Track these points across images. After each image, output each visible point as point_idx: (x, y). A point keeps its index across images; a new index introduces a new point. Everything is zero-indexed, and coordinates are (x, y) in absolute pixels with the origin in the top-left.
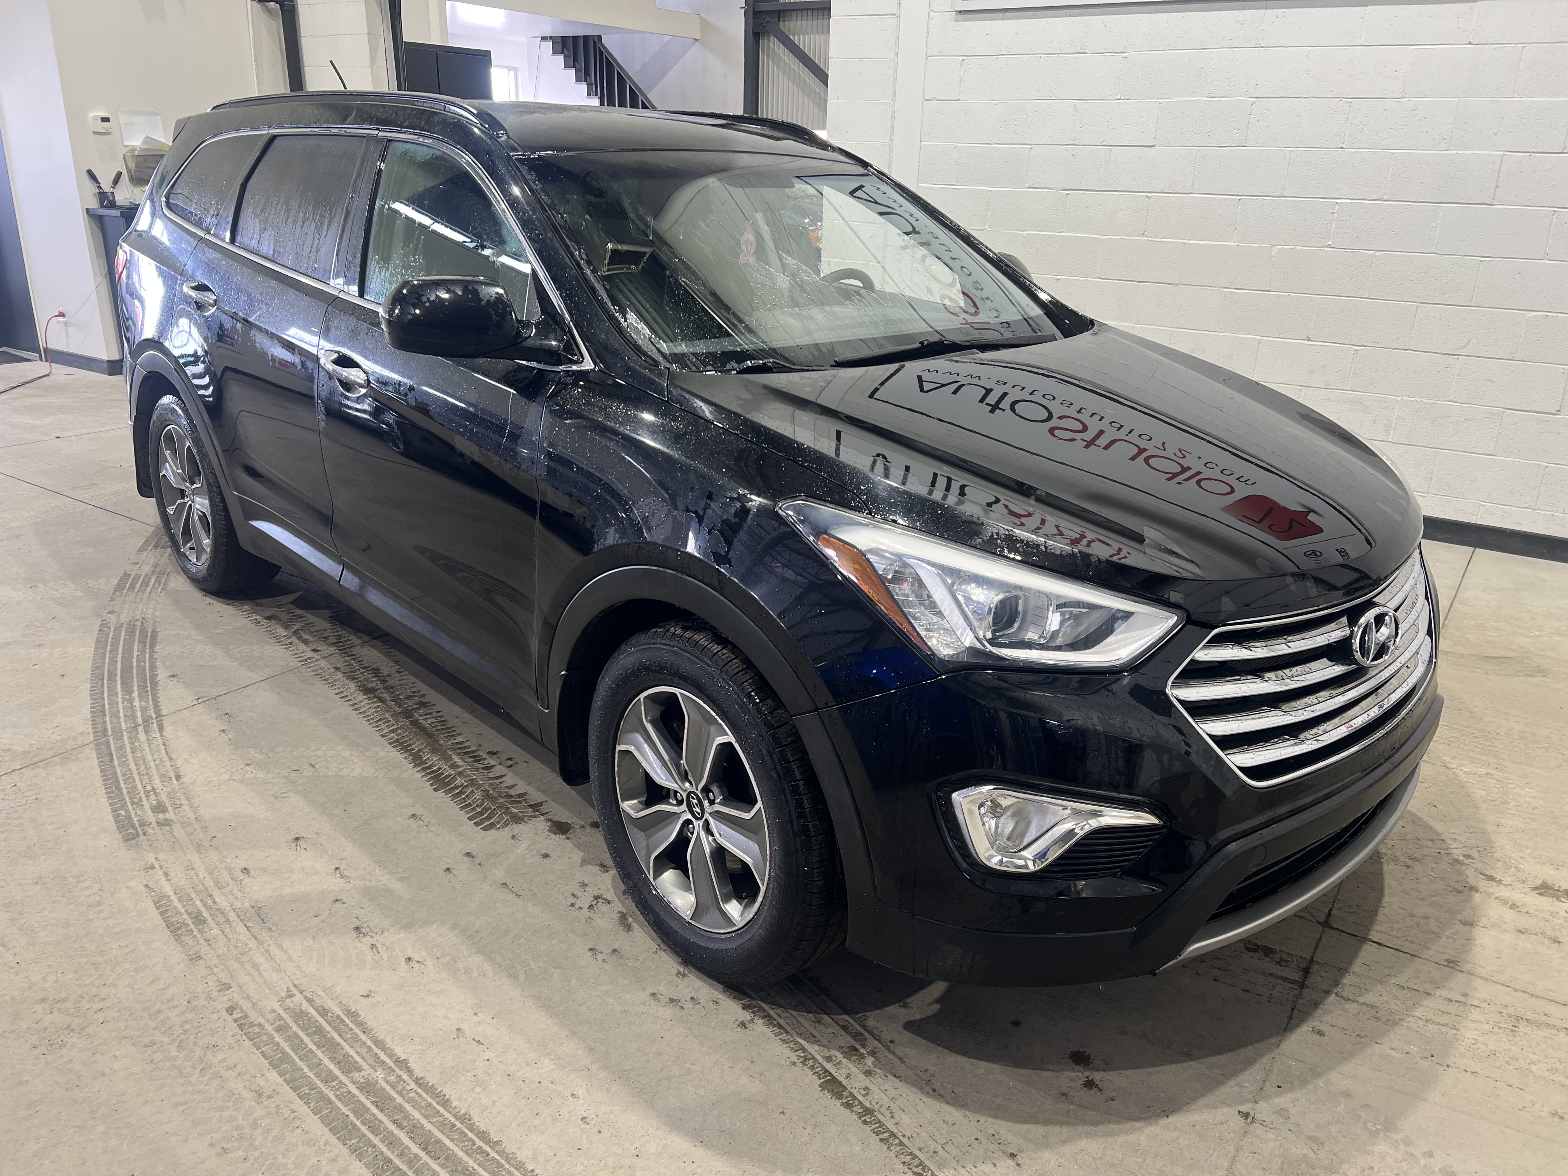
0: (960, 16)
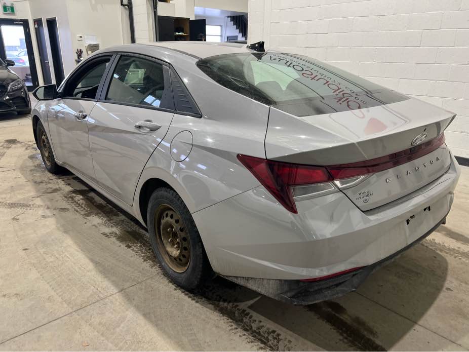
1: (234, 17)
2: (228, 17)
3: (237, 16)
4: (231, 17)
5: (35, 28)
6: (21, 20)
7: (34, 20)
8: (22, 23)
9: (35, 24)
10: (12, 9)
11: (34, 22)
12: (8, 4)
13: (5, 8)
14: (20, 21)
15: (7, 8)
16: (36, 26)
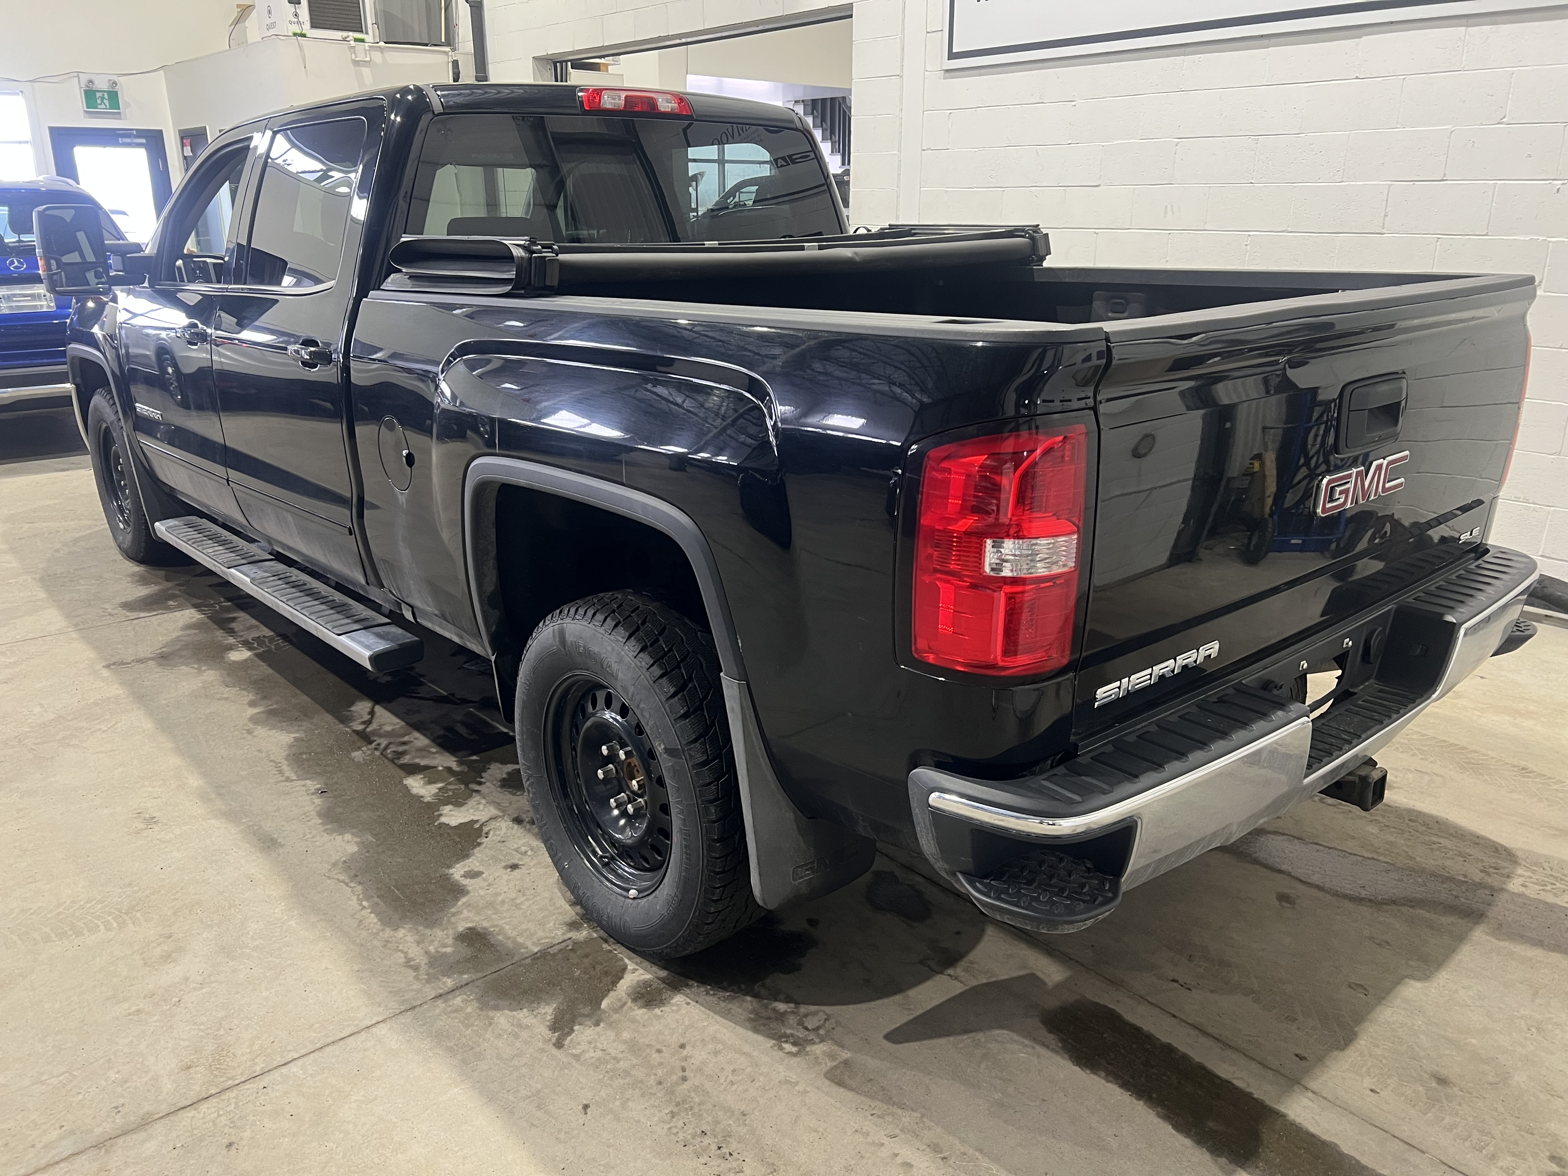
0: (947, 74)
1: (814, 101)
2: (796, 102)
3: (824, 100)
4: (803, 101)
5: (185, 158)
6: (141, 133)
7: (180, 131)
8: (144, 141)
9: (183, 145)
10: (113, 96)
11: (182, 138)
12: (102, 84)
13: (90, 95)
14: (137, 137)
15: (98, 95)
16: (188, 152)
